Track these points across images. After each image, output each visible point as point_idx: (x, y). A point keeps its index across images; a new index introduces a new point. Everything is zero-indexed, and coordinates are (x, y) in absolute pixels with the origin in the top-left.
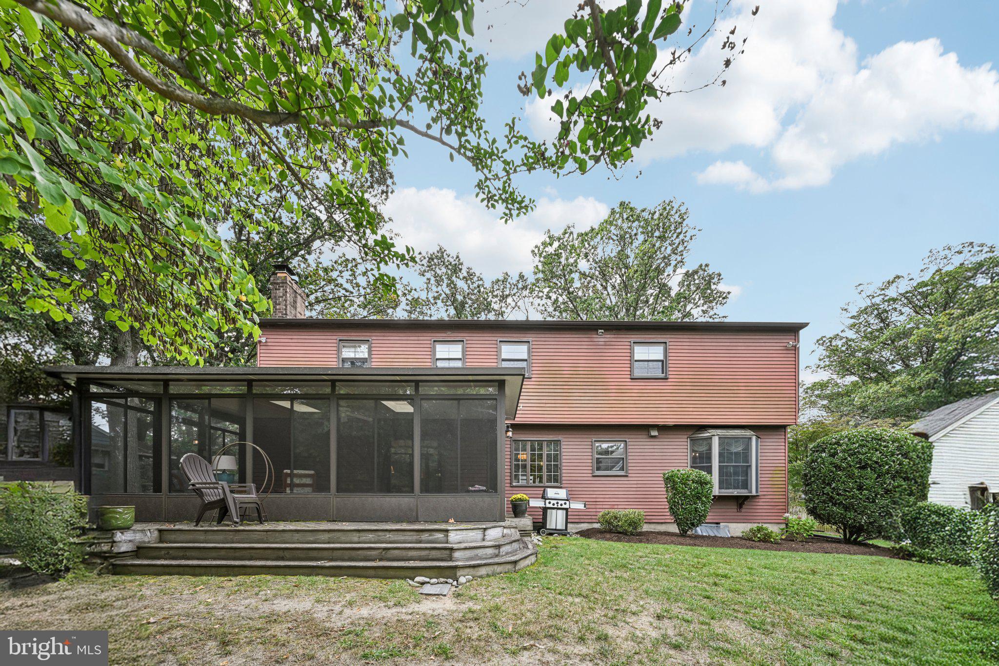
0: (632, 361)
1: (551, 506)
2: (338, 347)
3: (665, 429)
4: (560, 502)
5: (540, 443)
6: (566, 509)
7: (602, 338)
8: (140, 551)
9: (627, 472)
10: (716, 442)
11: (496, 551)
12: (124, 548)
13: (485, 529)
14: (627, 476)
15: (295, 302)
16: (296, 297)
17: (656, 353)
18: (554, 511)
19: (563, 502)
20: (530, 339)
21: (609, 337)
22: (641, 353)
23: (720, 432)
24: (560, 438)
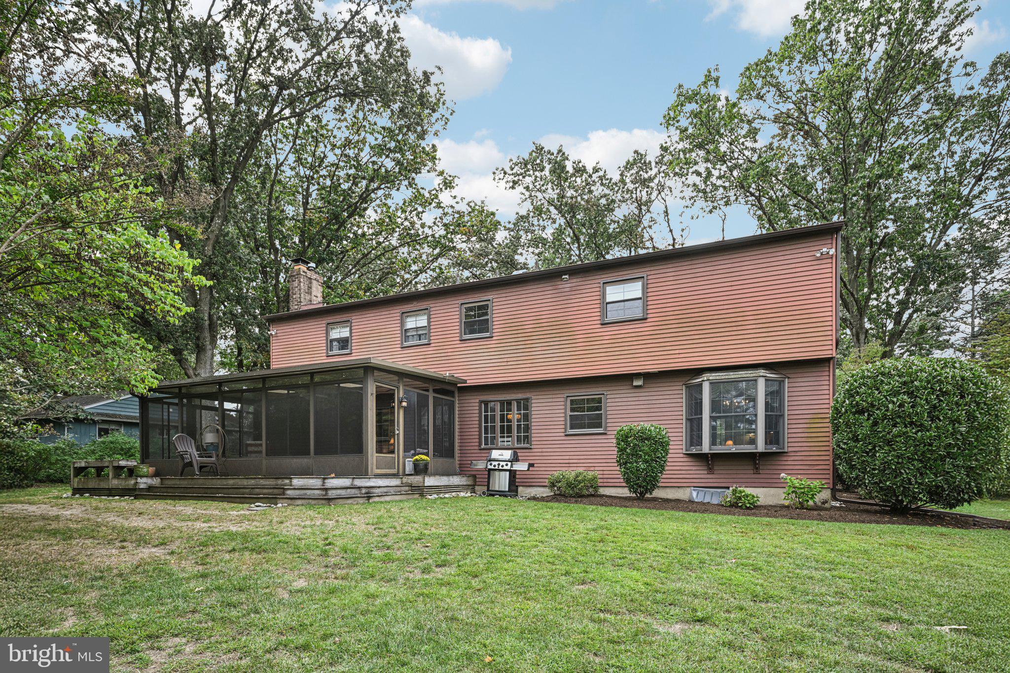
0: (605, 305)
1: (492, 467)
2: (327, 330)
3: (650, 377)
4: (502, 463)
5: (509, 403)
6: (510, 471)
7: (567, 284)
8: (150, 488)
9: (605, 429)
10: (706, 388)
11: (324, 493)
12: (142, 486)
13: (324, 479)
14: (605, 434)
15: (310, 288)
16: (311, 283)
17: (634, 290)
18: (497, 473)
19: (504, 463)
20: (490, 297)
21: (576, 281)
22: (614, 293)
23: (714, 376)
24: (527, 395)
